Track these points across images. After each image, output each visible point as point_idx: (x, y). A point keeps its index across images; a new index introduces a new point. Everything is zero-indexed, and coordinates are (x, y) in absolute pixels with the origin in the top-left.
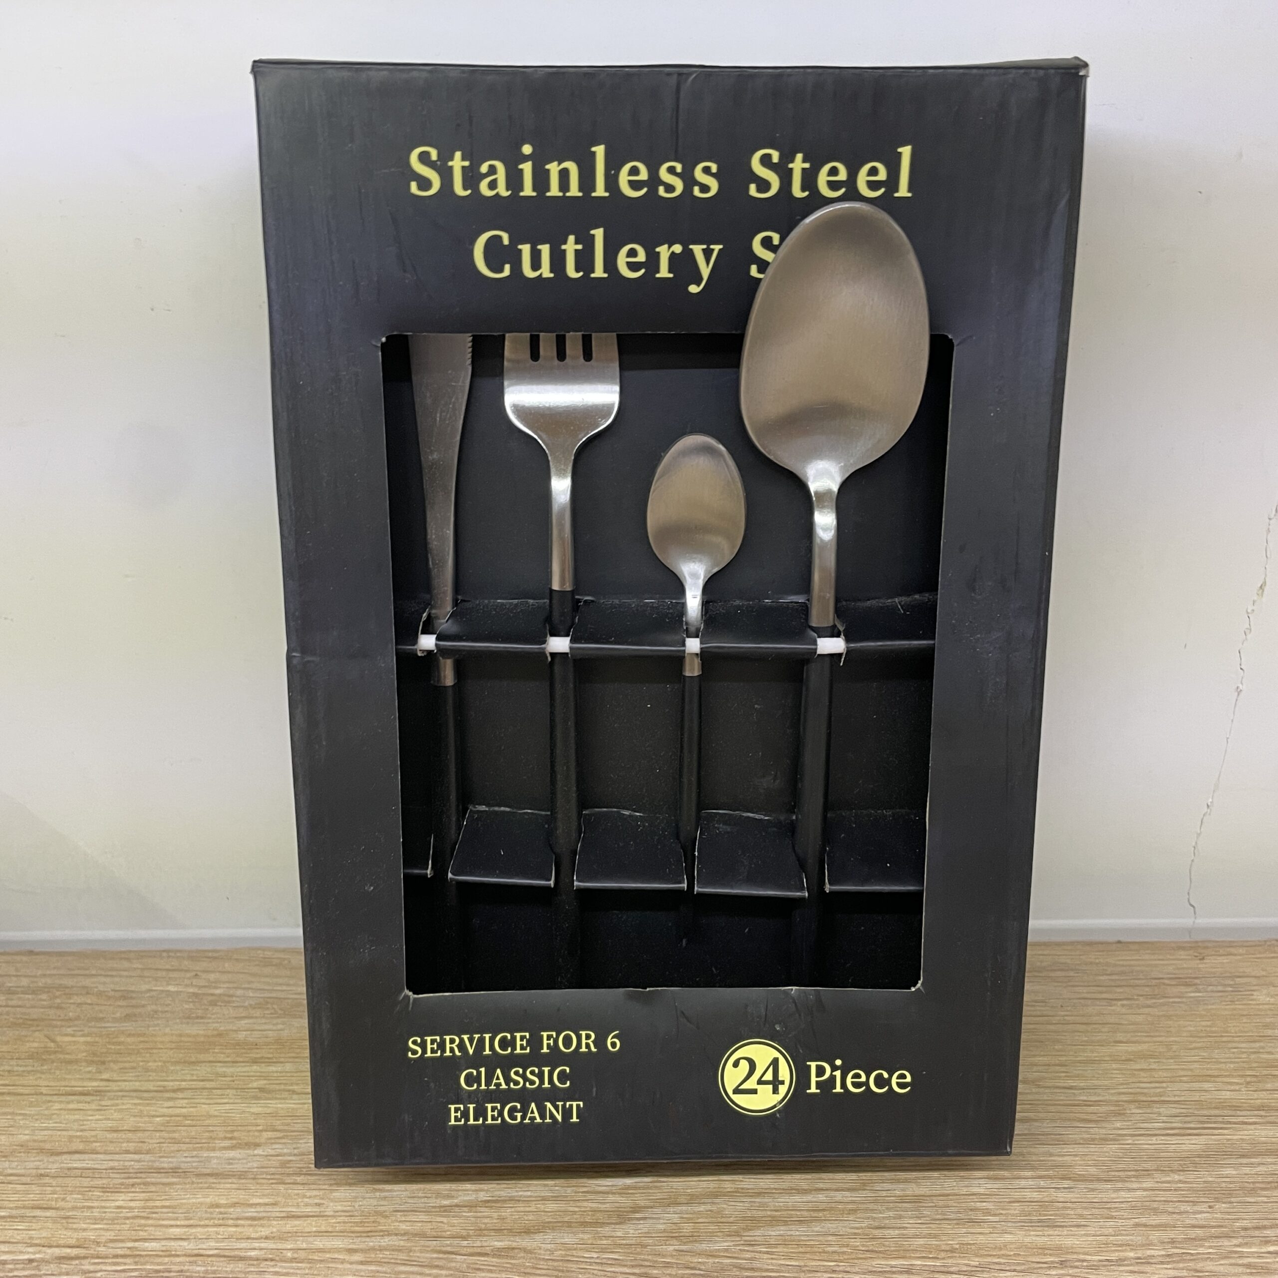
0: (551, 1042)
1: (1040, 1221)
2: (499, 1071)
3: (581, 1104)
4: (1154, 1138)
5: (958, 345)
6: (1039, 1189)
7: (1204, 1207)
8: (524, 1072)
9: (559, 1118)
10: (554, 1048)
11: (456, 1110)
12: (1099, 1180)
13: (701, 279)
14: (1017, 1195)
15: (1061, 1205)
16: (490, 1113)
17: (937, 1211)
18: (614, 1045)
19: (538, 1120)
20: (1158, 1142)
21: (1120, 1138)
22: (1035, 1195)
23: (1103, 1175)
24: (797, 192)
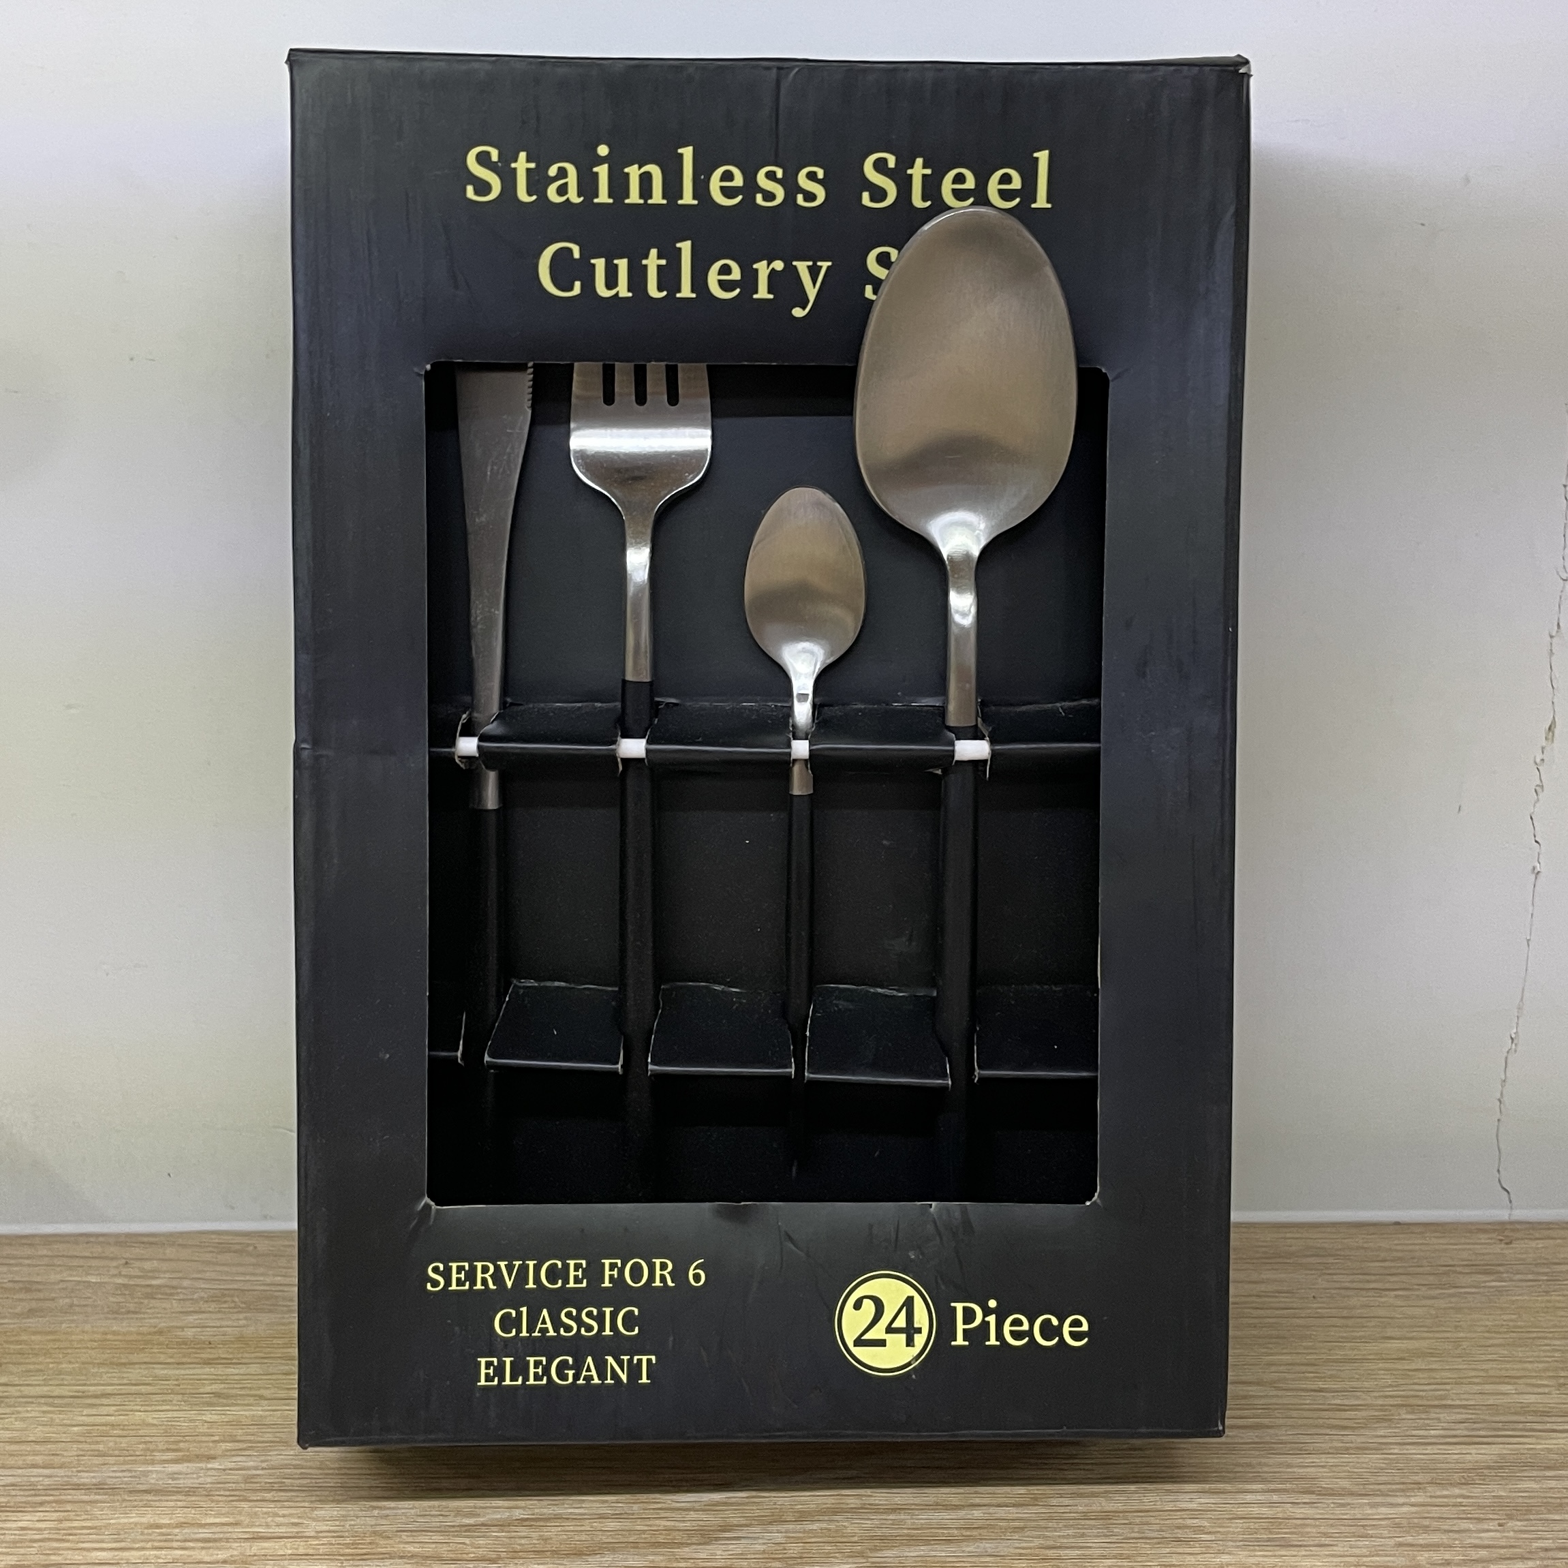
0: (615, 1273)
1: (1269, 1540)
2: (545, 1312)
3: (653, 1358)
4: (1429, 1447)
5: (1112, 381)
6: (1272, 1504)
7: (1492, 1525)
8: (579, 1313)
9: (624, 1377)
10: (619, 1281)
11: (488, 1365)
12: (1352, 1494)
13: (808, 301)
14: (1241, 1511)
15: (1299, 1522)
16: (532, 1370)
17: (1132, 1528)
18: (697, 1277)
19: (596, 1381)
20: (1435, 1452)
21: (1384, 1447)
22: (1265, 1511)
23: (1355, 1489)
24: (918, 202)
